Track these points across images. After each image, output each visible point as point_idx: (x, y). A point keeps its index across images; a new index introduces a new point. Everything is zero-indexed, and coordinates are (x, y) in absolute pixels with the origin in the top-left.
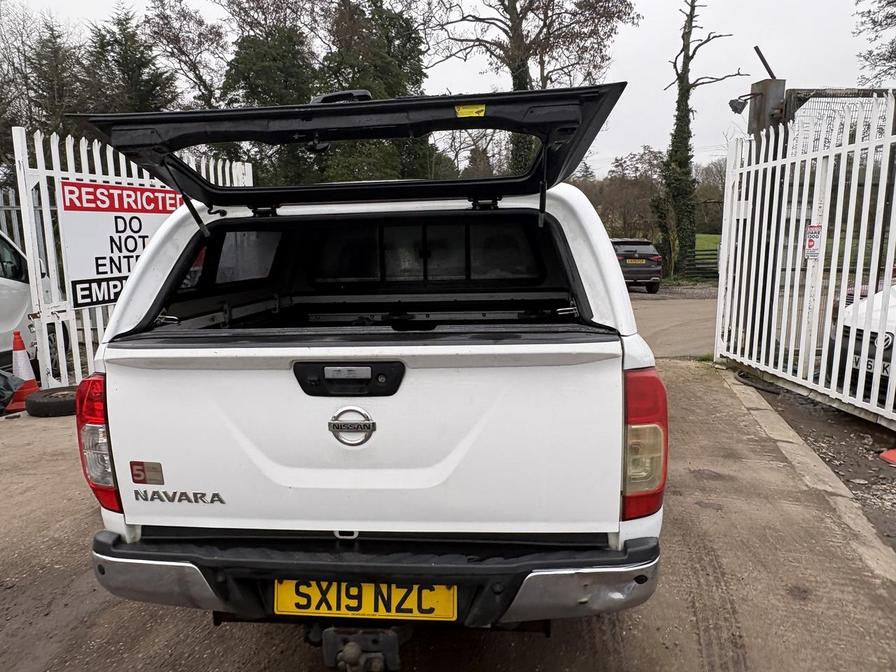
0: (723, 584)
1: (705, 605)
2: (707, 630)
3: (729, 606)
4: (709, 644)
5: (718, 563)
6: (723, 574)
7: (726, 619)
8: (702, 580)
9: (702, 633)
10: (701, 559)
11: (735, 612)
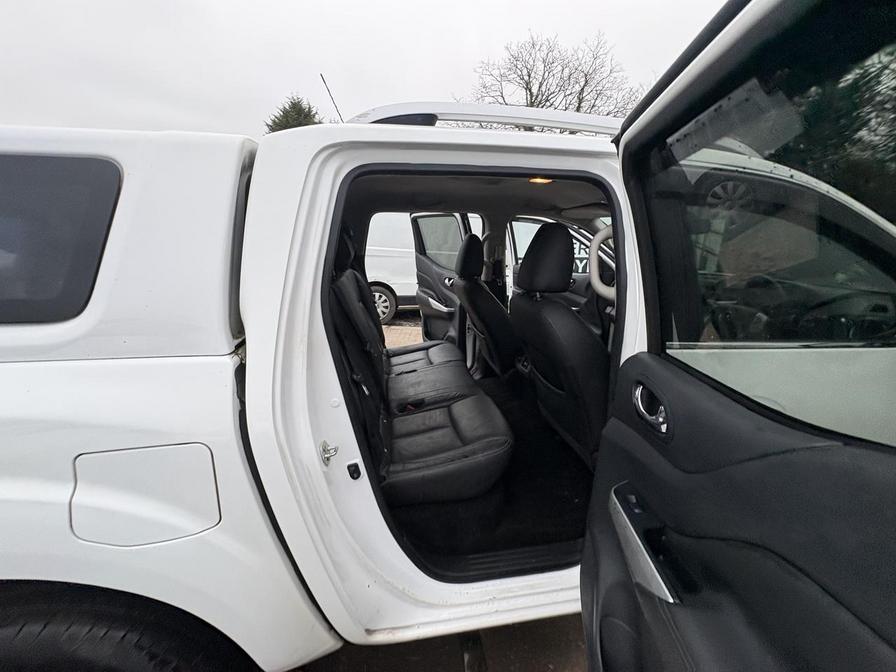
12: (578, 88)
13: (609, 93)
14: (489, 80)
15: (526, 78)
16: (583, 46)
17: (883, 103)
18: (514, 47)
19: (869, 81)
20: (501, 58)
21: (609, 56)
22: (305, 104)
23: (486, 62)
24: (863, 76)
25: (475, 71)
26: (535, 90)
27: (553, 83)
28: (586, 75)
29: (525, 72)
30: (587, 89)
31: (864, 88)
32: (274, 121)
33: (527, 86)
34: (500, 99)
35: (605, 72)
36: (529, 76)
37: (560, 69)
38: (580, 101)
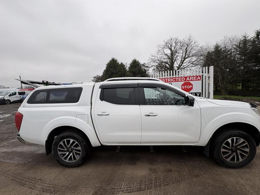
0: (40, 189)
1: (38, 182)
2: (32, 180)
3: (33, 187)
4: (29, 179)
5: (48, 192)
6: (43, 191)
7: (30, 185)
8: (46, 185)
9: (32, 179)
10: (54, 188)
11: (30, 188)
12: (185, 48)
13: (194, 48)
14: (160, 49)
16: (186, 38)
18: (166, 40)
20: (163, 43)
21: (193, 39)
22: (115, 59)
23: (159, 45)
26: (173, 49)
27: (178, 47)
28: (187, 45)
29: (170, 46)
30: (188, 48)
32: (108, 64)
33: (171, 49)
34: (163, 53)
35: (193, 43)
36: (171, 46)
37: (179, 44)
38: (186, 51)
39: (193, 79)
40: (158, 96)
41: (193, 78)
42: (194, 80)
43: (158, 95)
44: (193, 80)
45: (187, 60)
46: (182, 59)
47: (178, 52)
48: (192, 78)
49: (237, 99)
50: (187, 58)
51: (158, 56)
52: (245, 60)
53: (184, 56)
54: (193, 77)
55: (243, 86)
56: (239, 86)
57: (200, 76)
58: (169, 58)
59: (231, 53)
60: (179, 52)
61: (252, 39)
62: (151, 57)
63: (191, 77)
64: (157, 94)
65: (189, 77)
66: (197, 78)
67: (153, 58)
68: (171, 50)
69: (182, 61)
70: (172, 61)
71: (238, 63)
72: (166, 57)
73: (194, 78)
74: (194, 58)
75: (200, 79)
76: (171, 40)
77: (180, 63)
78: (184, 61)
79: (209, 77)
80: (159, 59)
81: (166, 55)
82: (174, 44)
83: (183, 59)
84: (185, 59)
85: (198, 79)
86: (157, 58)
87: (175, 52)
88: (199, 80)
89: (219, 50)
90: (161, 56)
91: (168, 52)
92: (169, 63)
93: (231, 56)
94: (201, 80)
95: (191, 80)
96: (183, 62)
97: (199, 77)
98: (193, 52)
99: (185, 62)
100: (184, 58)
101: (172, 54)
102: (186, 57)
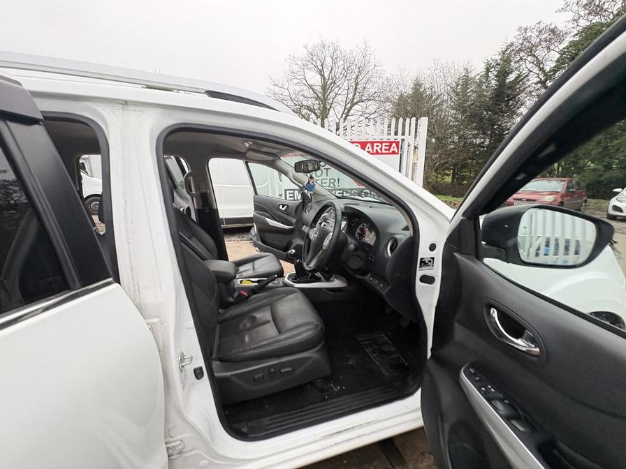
12: (355, 76)
13: (374, 80)
14: (295, 68)
15: (320, 68)
16: (356, 49)
17: (531, 92)
18: (310, 46)
19: (522, 79)
20: (302, 53)
21: (372, 57)
23: (293, 55)
24: (519, 76)
25: (286, 61)
26: (326, 75)
27: (338, 70)
28: (359, 68)
29: (319, 63)
30: (360, 77)
31: (521, 83)
33: (321, 73)
34: (304, 82)
35: (371, 66)
36: (322, 66)
37: (342, 62)
38: (357, 84)
39: (381, 149)
40: (288, 195)
41: (380, 147)
42: (384, 151)
43: (288, 192)
44: (380, 151)
45: (357, 107)
46: (346, 105)
47: (338, 84)
48: (377, 146)
49: (450, 202)
50: (357, 103)
51: (291, 89)
52: (462, 122)
53: (351, 96)
54: (381, 143)
55: (453, 177)
56: (448, 175)
57: (397, 143)
58: (318, 98)
59: (441, 104)
60: (341, 85)
61: (479, 76)
62: (272, 87)
63: (375, 144)
64: (286, 190)
65: (372, 143)
66: (390, 146)
67: (277, 90)
68: (322, 76)
69: (346, 111)
70: (325, 107)
71: (451, 127)
72: (310, 93)
73: (384, 148)
74: (372, 106)
75: (397, 151)
76: (324, 47)
77: (342, 115)
78: (351, 108)
79: (415, 148)
80: (293, 97)
81: (311, 87)
82: (329, 61)
83: (349, 106)
84: (353, 105)
85: (392, 149)
86: (287, 93)
87: (331, 84)
88: (394, 153)
89: (420, 93)
90: (297, 88)
91: (316, 80)
92: (317, 111)
93: (441, 110)
94: (398, 153)
95: (375, 152)
96: (349, 111)
97: (394, 145)
98: (371, 89)
99: (352, 112)
100: (352, 101)
101: (324, 88)
102: (355, 101)
